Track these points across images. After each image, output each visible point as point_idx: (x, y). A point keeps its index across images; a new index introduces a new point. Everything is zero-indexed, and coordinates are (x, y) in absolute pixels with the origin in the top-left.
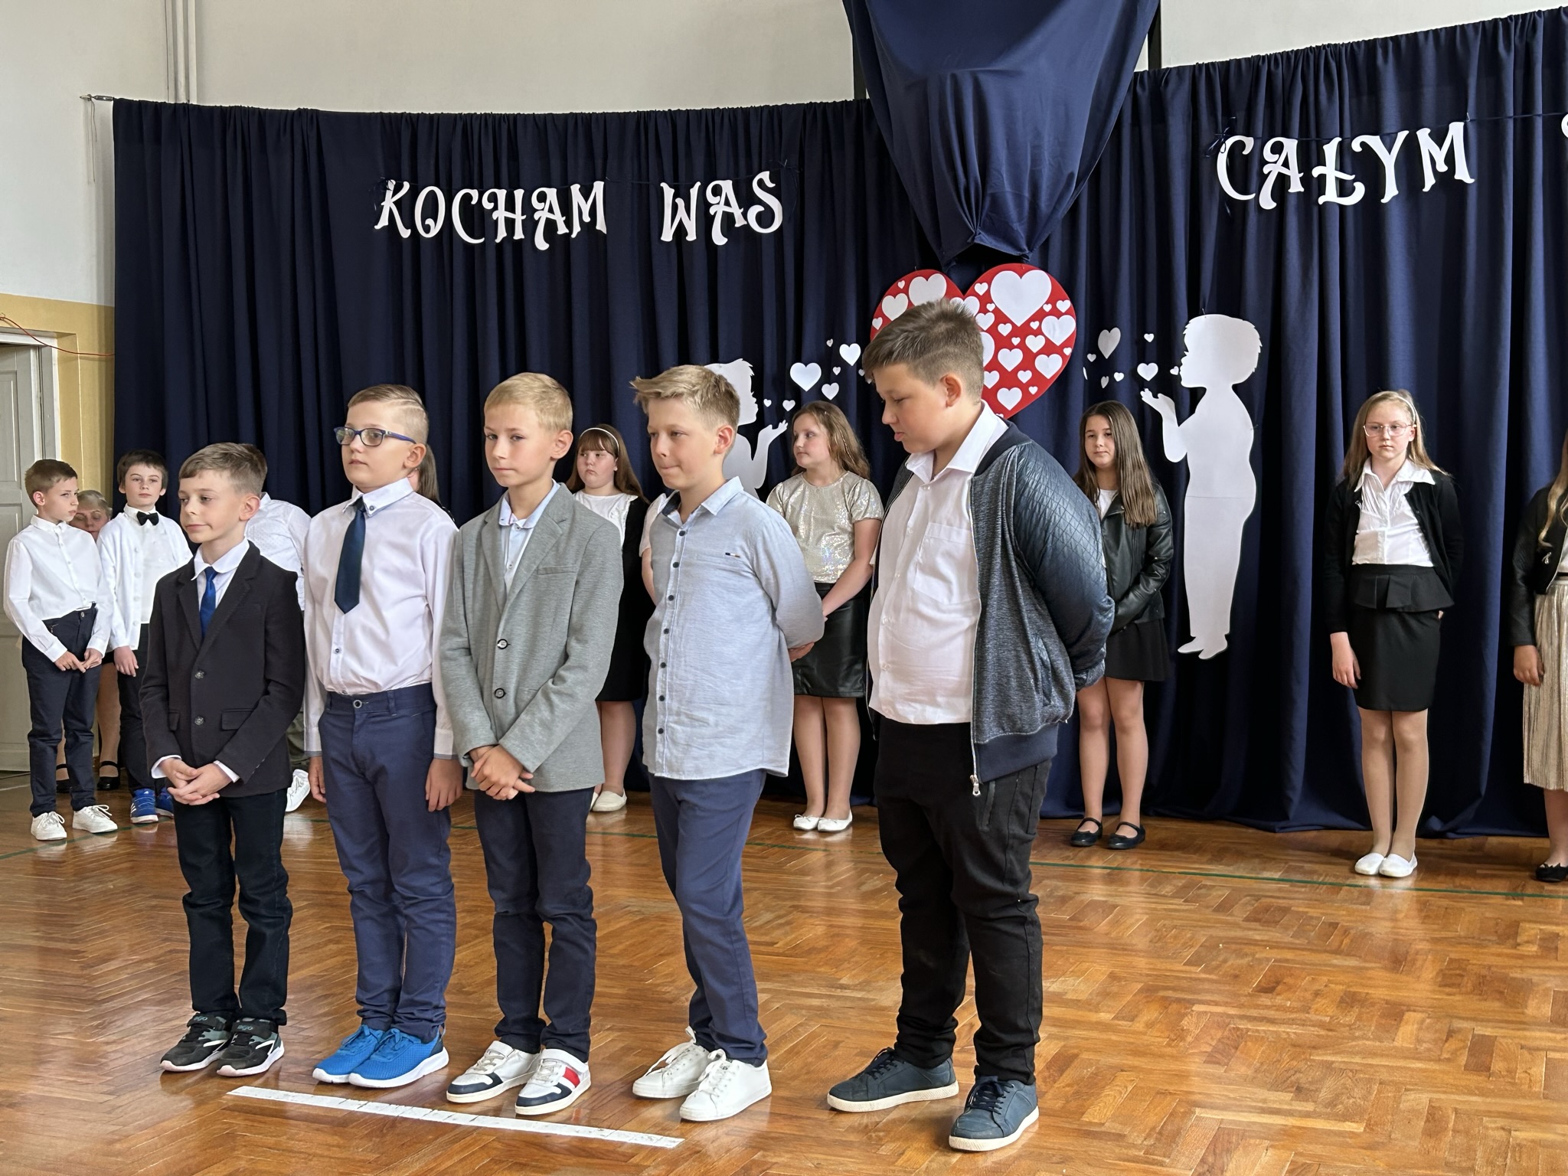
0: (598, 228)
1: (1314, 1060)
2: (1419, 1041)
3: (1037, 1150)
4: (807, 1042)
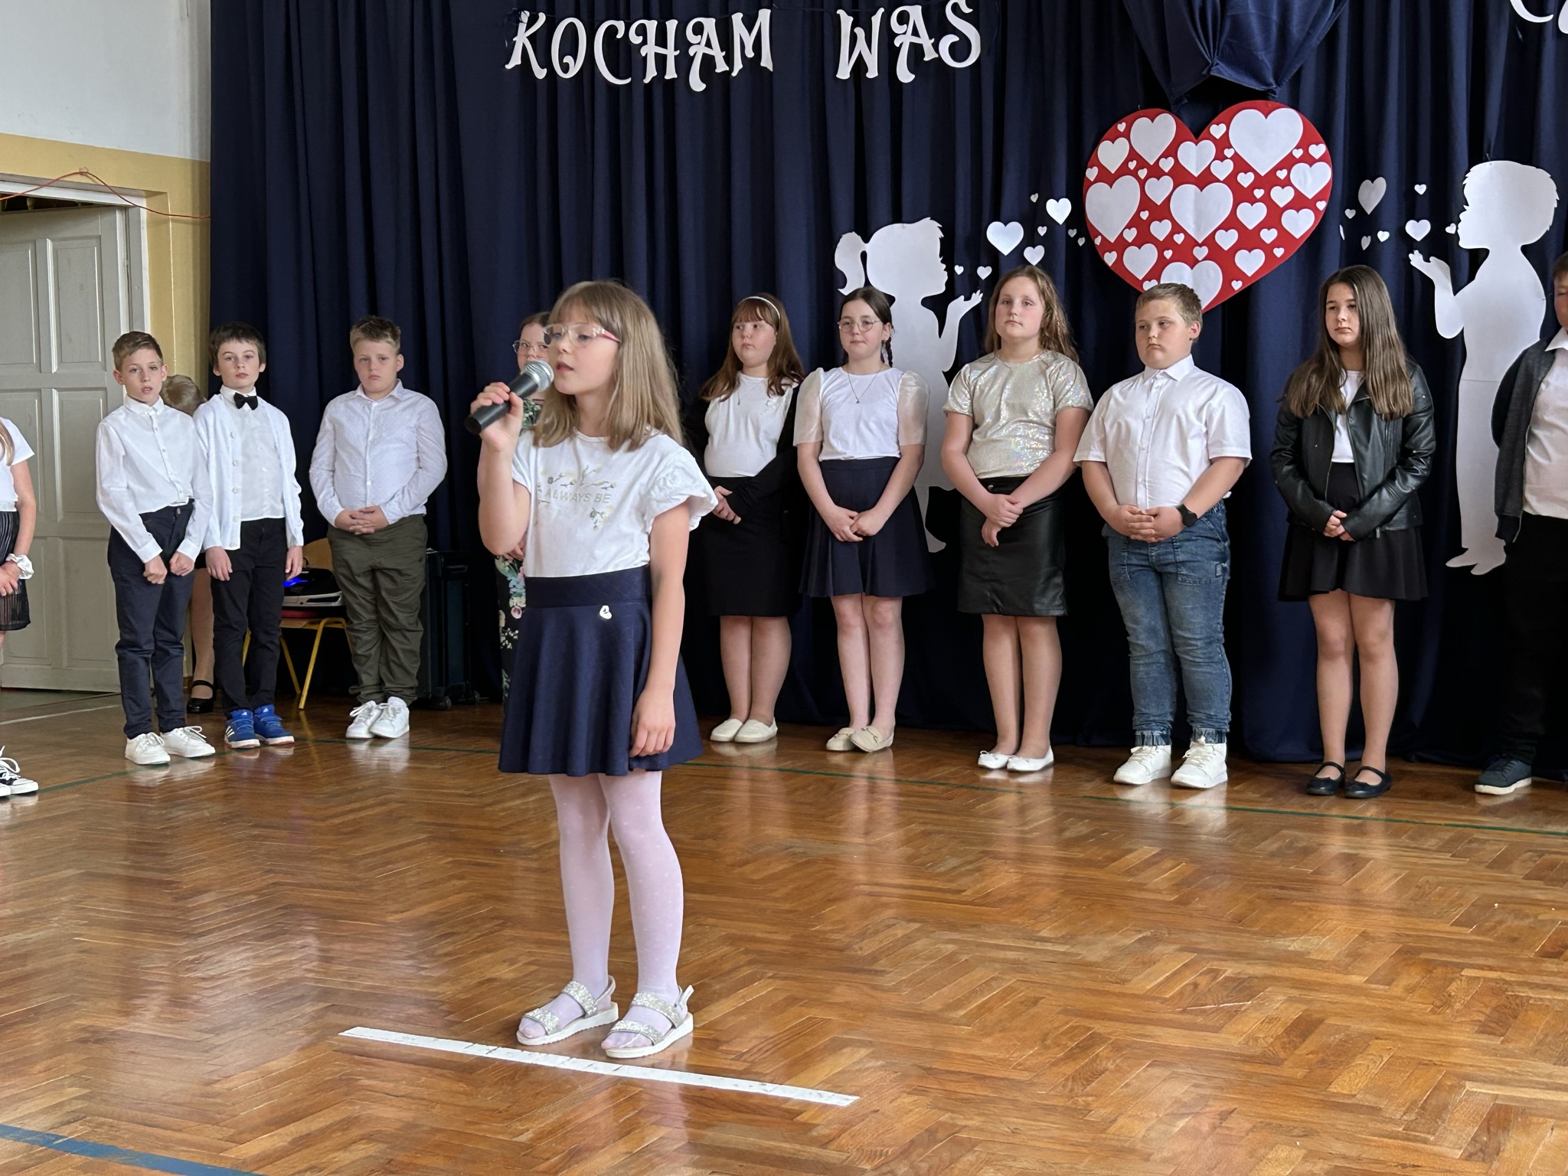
0: (763, 64)
3: (1275, 1122)
4: (1001, 997)
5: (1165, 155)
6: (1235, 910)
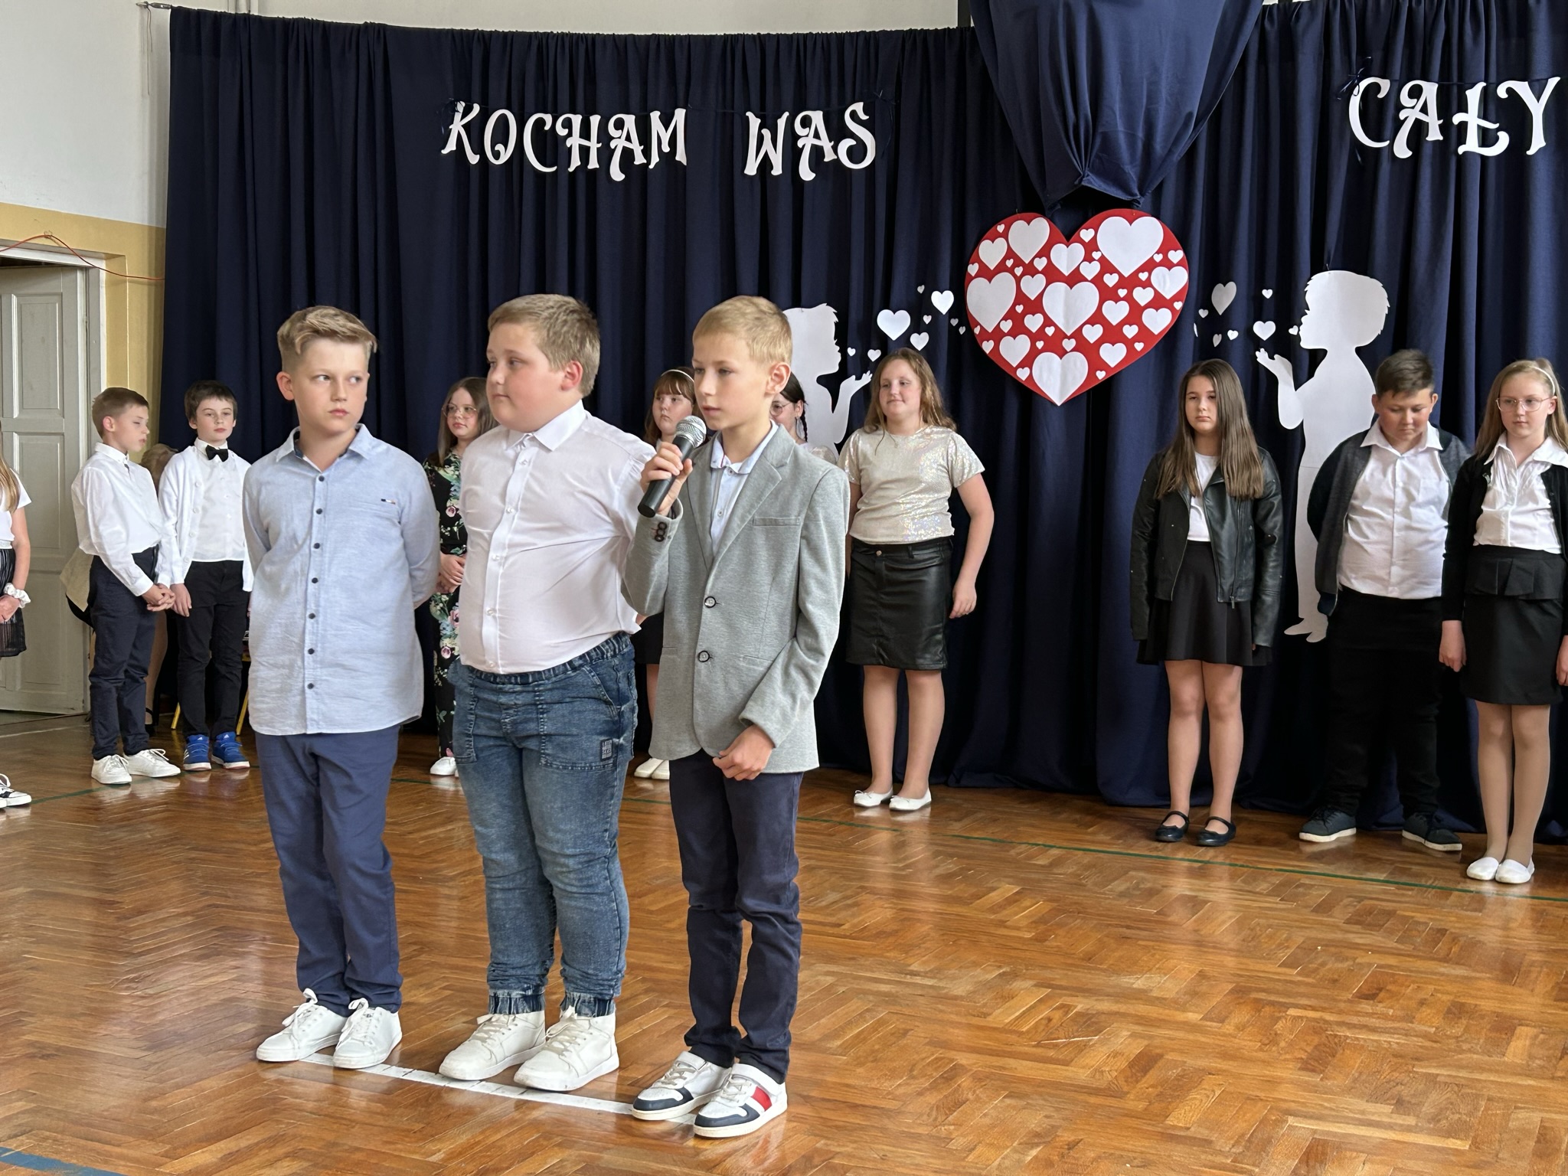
0: (677, 158)
1: (1417, 1073)
2: (1531, 1057)
3: (1118, 1153)
4: (874, 1028)
5: (1039, 255)
6: (1085, 947)
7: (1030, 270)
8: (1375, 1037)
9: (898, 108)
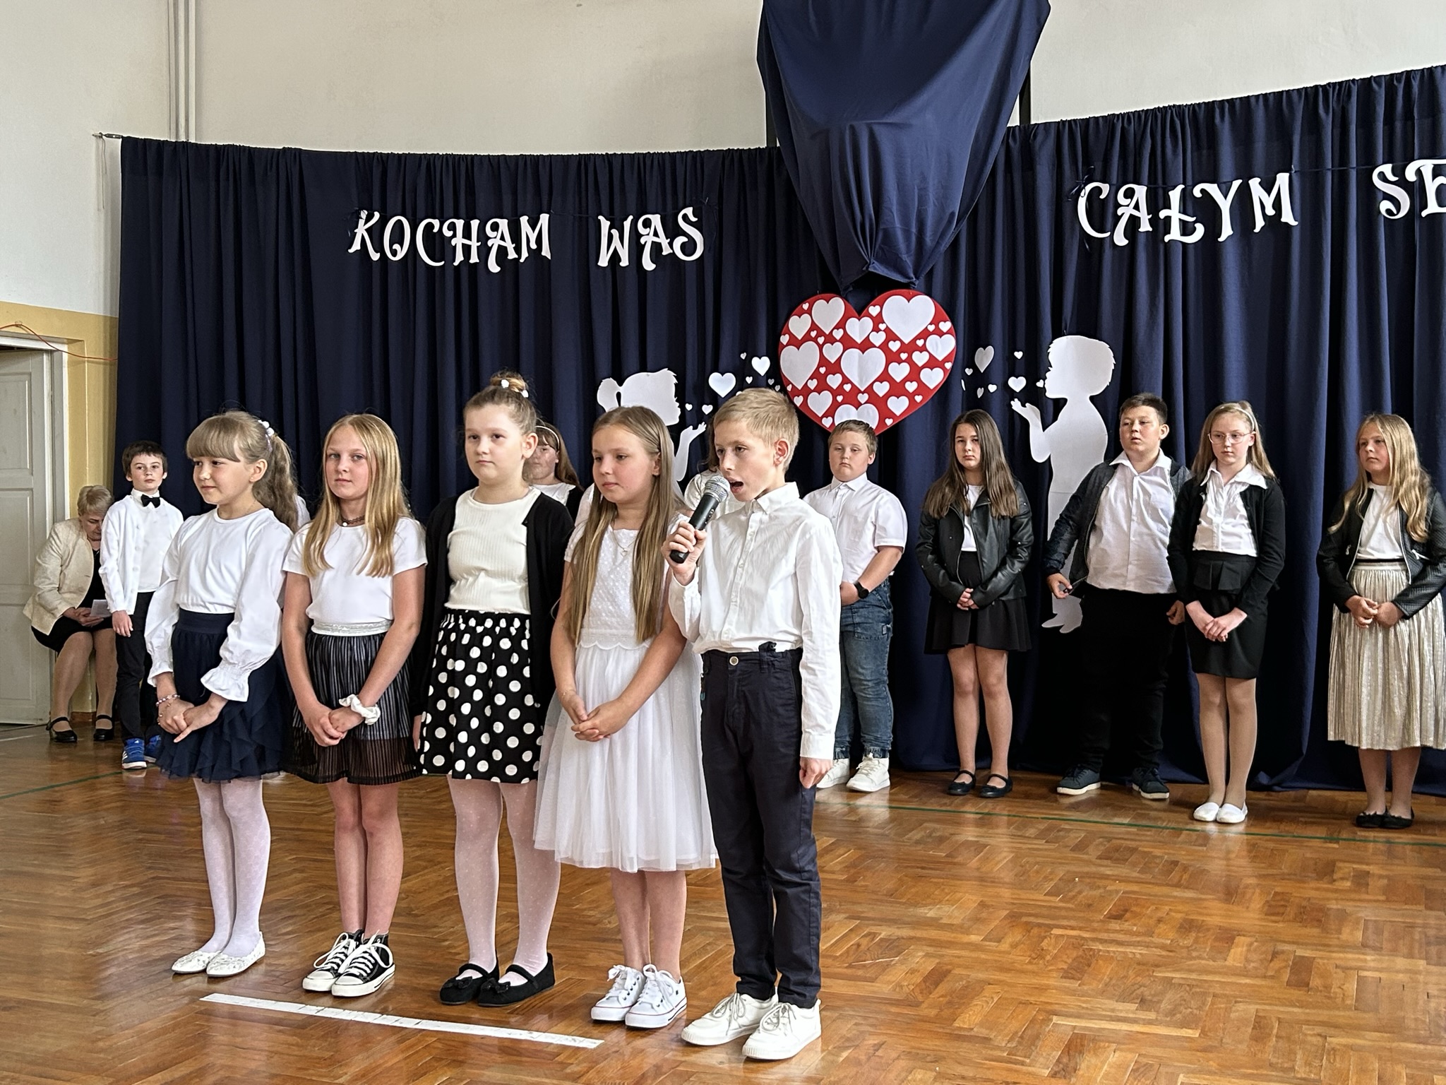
0: (543, 254)
1: (1156, 977)
2: (1247, 960)
3: (914, 1051)
4: (714, 959)
5: (837, 327)
6: (890, 885)
7: (830, 339)
8: (1121, 949)
9: (721, 212)
